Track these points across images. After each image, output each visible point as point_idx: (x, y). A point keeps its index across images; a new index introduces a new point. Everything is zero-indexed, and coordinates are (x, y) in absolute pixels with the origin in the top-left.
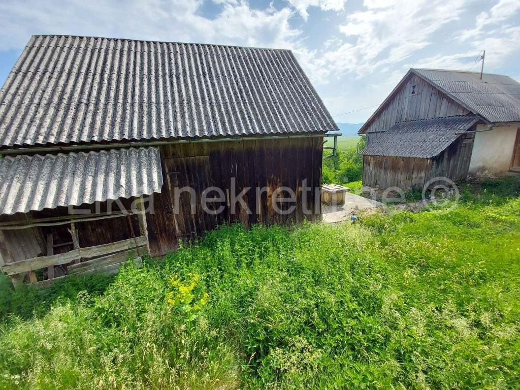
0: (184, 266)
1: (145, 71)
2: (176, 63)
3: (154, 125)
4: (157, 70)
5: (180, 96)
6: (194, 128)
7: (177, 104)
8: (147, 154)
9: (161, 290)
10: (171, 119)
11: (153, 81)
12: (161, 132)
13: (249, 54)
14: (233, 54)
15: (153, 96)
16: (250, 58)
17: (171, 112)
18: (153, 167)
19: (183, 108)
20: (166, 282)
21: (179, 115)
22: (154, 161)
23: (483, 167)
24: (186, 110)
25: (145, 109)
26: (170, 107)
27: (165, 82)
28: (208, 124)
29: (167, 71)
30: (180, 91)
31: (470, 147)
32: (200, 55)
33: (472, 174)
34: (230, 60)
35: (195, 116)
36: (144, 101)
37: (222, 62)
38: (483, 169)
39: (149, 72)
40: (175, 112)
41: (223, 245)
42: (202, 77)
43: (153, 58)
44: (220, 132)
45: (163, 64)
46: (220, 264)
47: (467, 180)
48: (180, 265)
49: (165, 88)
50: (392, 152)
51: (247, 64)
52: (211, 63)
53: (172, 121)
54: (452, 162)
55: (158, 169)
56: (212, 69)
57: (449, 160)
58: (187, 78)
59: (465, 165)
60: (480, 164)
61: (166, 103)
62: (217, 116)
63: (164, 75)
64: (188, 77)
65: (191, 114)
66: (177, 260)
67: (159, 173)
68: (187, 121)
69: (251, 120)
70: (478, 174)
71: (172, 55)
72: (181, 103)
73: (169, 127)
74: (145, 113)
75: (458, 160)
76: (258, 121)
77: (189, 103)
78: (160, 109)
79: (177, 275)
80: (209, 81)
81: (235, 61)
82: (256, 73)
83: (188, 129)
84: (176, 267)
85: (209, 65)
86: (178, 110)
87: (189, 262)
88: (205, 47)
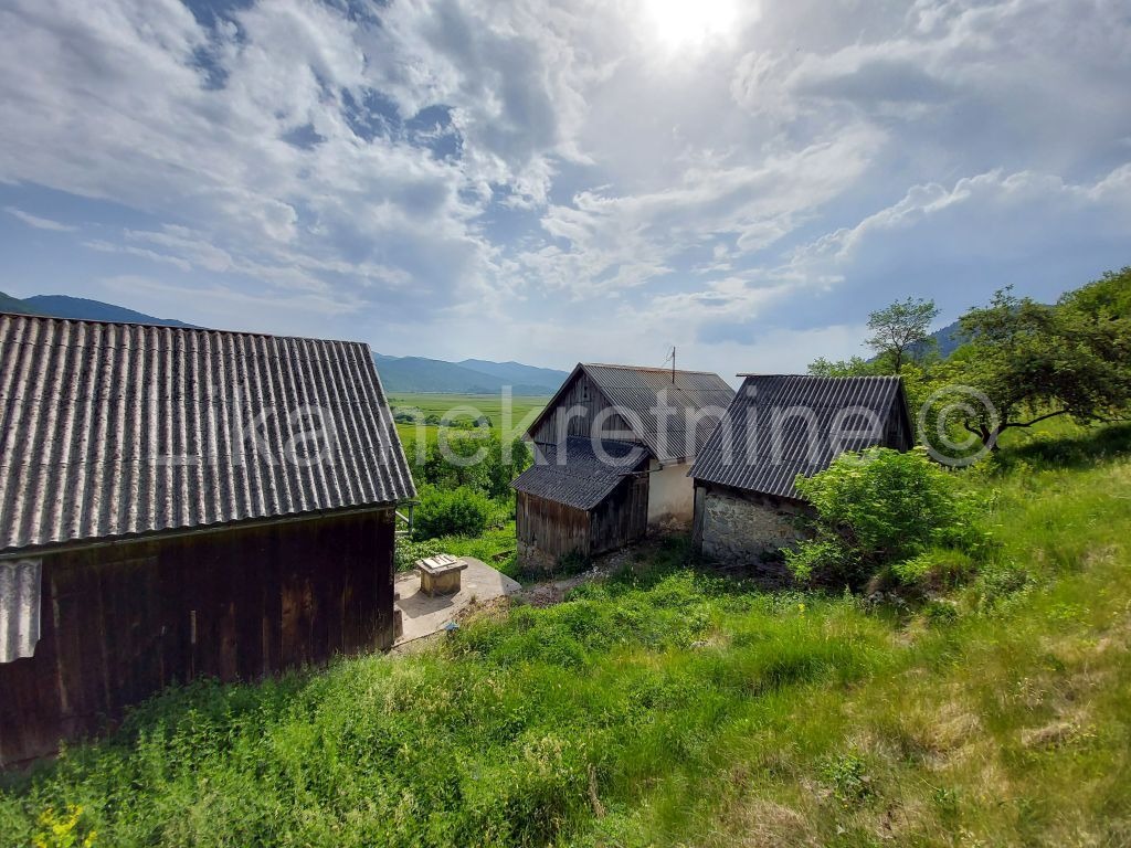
0: (67, 789)
1: (39, 392)
2: (117, 372)
3: (38, 517)
4: (66, 388)
5: (111, 446)
6: (129, 517)
7: (100, 466)
8: (14, 574)
9: (27, 831)
10: (79, 500)
11: (53, 414)
12: (51, 530)
13: (282, 351)
14: (249, 350)
15: (48, 451)
16: (283, 359)
17: (81, 485)
18: (23, 605)
19: (113, 474)
20: (33, 818)
21: (99, 491)
22: (27, 591)
23: (668, 515)
24: (118, 477)
25: (24, 480)
26: (82, 473)
27: (80, 415)
28: (162, 505)
29: (91, 392)
30: (112, 436)
31: (645, 490)
32: (176, 353)
33: (655, 526)
34: (239, 364)
35: (136, 491)
36: (24, 462)
37: (222, 368)
38: (668, 517)
39: (48, 393)
40: (91, 484)
41: (149, 740)
42: (169, 403)
43: (62, 360)
44: (182, 522)
45: (85, 373)
46: (138, 776)
47: (647, 534)
48: (58, 787)
49: (78, 428)
50: (549, 491)
51: (274, 371)
52: (196, 373)
53: (81, 505)
54: (621, 512)
55: (34, 606)
56: (196, 386)
57: (616, 510)
58: (134, 406)
59: (642, 515)
60: (664, 511)
61: (75, 463)
62: (185, 487)
63: (83, 398)
64: (138, 404)
65: (127, 486)
66: (54, 779)
67: (34, 615)
68: (116, 503)
69: (254, 490)
70: (662, 524)
71: (111, 353)
72: (110, 463)
73: (72, 518)
74: (23, 488)
75: (630, 509)
76: (268, 492)
77: (128, 460)
78: (58, 479)
79: (52, 805)
80: (183, 410)
81: (251, 366)
82: (289, 390)
83: (114, 520)
84: (52, 791)
85: (192, 376)
86: (99, 478)
87: (75, 780)
88: (190, 335)
